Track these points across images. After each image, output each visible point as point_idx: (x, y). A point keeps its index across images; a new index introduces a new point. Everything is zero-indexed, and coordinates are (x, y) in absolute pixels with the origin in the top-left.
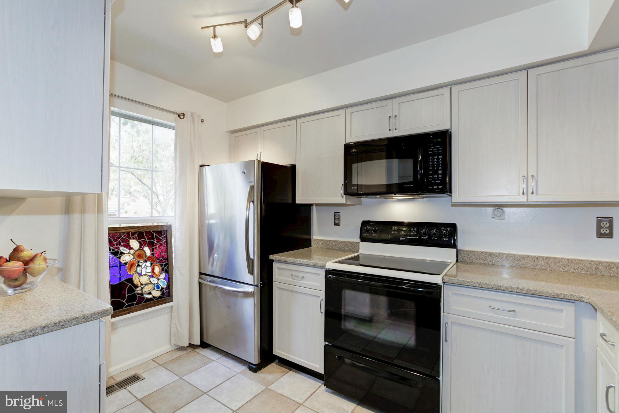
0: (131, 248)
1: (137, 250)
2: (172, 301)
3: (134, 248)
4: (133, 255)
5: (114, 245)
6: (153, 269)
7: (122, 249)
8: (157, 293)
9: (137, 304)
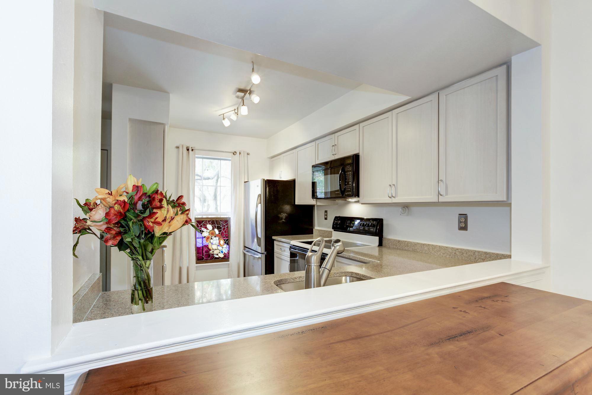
0: (208, 229)
1: (211, 231)
2: (229, 261)
3: (209, 229)
4: (209, 232)
5: (199, 227)
6: (220, 242)
7: (203, 229)
8: (221, 255)
9: (210, 259)
